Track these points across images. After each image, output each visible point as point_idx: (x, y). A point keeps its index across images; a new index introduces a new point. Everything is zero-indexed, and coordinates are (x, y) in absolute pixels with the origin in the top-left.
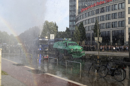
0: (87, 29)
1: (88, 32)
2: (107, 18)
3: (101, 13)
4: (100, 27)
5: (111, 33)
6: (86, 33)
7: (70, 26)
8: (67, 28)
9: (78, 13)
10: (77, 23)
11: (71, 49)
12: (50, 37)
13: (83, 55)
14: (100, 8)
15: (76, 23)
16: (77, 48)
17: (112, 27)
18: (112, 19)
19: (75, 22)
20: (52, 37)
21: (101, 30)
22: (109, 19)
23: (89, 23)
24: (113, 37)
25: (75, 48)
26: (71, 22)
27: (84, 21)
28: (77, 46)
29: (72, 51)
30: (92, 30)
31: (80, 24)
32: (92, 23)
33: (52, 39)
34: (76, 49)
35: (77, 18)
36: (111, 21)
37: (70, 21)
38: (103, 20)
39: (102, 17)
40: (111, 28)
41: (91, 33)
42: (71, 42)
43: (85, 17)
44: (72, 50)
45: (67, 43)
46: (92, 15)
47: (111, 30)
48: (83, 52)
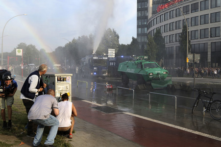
0: (167, 40)
1: (169, 44)
2: (203, 20)
3: (191, 13)
4: (190, 36)
5: (209, 47)
6: (166, 47)
7: (138, 35)
8: (133, 38)
9: (152, 14)
10: (150, 30)
11: (149, 73)
12: (108, 53)
13: (169, 83)
14: (190, 4)
15: (148, 29)
16: (159, 72)
17: (211, 37)
18: (211, 23)
19: (146, 29)
20: (112, 53)
21: (191, 41)
22: (205, 23)
23: (171, 30)
24: (212, 52)
25: (157, 72)
26: (140, 29)
27: (163, 27)
28: (159, 69)
29: (151, 77)
30: (176, 41)
31: (155, 31)
32: (176, 29)
33: (111, 57)
34: (158, 74)
35: (150, 21)
36: (210, 26)
37: (138, 27)
38: (195, 25)
39: (193, 19)
40: (209, 38)
41: (175, 47)
42: (148, 62)
43: (163, 20)
44: (151, 75)
45: (143, 63)
46: (176, 17)
47: (209, 41)
48: (169, 78)
